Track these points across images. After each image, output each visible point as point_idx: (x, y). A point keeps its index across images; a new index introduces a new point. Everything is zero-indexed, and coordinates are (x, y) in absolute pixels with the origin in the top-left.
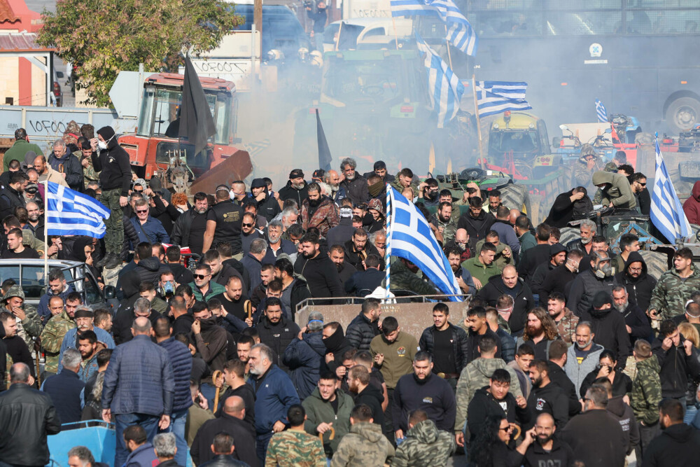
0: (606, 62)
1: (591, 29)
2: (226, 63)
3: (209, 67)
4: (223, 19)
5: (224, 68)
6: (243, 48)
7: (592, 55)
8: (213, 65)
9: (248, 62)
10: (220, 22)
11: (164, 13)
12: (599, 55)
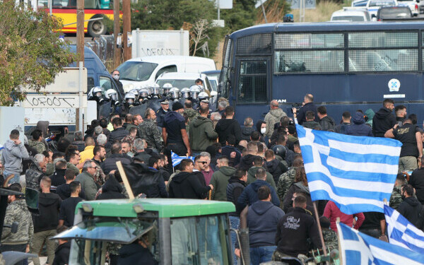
0: (403, 96)
1: (390, 66)
2: (55, 98)
3: (40, 102)
4: (59, 56)
5: (53, 102)
6: (71, 84)
7: (391, 90)
8: (43, 100)
9: (76, 97)
10: (56, 58)
11: (10, 51)
12: (397, 90)
